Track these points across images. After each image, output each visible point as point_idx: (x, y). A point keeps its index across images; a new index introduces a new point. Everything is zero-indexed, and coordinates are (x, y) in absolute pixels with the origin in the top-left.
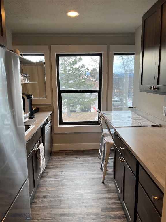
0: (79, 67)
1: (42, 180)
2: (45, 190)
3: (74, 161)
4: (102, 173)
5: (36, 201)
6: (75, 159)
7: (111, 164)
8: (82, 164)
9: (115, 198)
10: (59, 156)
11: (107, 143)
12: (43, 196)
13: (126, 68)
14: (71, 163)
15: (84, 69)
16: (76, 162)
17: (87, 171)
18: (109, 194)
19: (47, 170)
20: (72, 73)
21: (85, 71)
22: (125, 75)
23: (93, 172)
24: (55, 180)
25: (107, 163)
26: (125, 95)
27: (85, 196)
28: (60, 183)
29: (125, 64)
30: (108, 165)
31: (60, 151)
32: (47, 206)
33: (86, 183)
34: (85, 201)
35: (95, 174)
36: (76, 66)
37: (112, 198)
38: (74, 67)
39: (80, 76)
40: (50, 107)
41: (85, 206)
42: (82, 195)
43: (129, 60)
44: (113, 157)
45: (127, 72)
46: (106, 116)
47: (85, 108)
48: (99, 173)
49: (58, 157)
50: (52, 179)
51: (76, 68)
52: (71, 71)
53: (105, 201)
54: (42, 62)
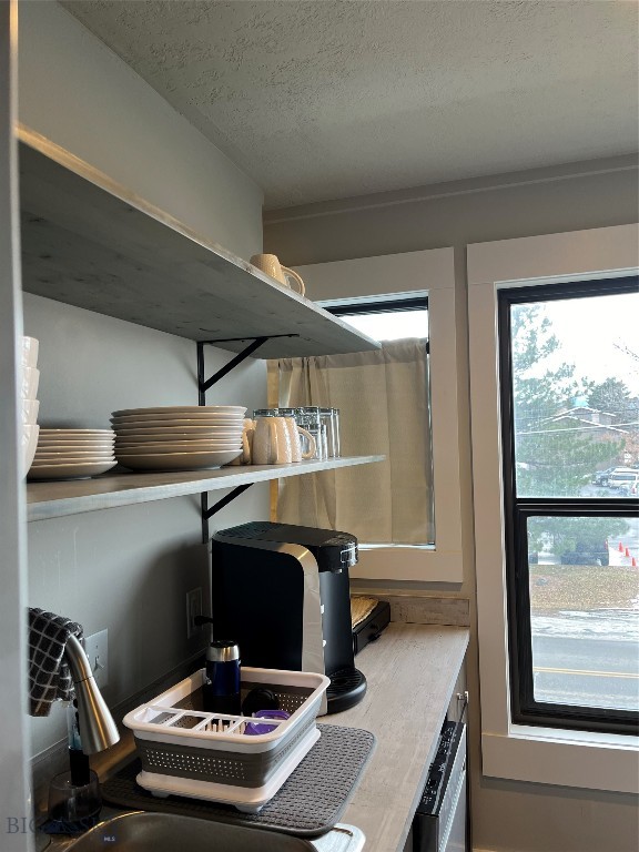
0: (549, 374)
15: (571, 381)
21: (573, 392)
36: (534, 372)
40: (455, 601)
51: (535, 382)
54: (411, 342)
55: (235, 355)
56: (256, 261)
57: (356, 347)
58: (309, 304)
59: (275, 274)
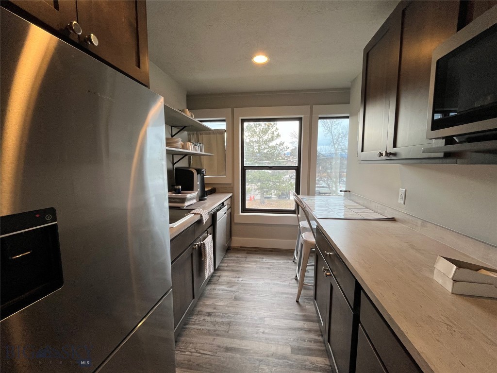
0: (277, 145)
1: (209, 287)
2: (211, 303)
3: (259, 263)
4: (296, 285)
5: (196, 320)
6: (260, 260)
7: (311, 273)
8: (269, 268)
9: (315, 331)
10: (238, 253)
11: (306, 241)
12: (207, 313)
13: (336, 146)
14: (253, 266)
15: (283, 147)
16: (261, 265)
17: (274, 280)
18: (305, 322)
19: (219, 273)
20: (268, 151)
21: (283, 150)
22: (335, 155)
23: (284, 283)
24: (228, 289)
25: (304, 271)
26: (334, 180)
27: (268, 321)
28: (234, 296)
29: (335, 141)
30: (306, 274)
31: (241, 247)
32: (209, 330)
33: (272, 299)
34: (267, 330)
35: (285, 286)
36: (273, 144)
37: (309, 331)
38: (271, 144)
39: (277, 156)
40: (229, 187)
41: (267, 339)
42: (262, 319)
43: (340, 136)
44: (313, 263)
45: (337, 152)
46: (305, 201)
47: (283, 194)
48: (293, 285)
49: (237, 255)
50: (223, 287)
51: (273, 147)
52: (267, 150)
53: (298, 334)
54: (222, 129)
55: (179, 130)
56: (183, 111)
57: (207, 130)
58: (194, 120)
59: (188, 114)
